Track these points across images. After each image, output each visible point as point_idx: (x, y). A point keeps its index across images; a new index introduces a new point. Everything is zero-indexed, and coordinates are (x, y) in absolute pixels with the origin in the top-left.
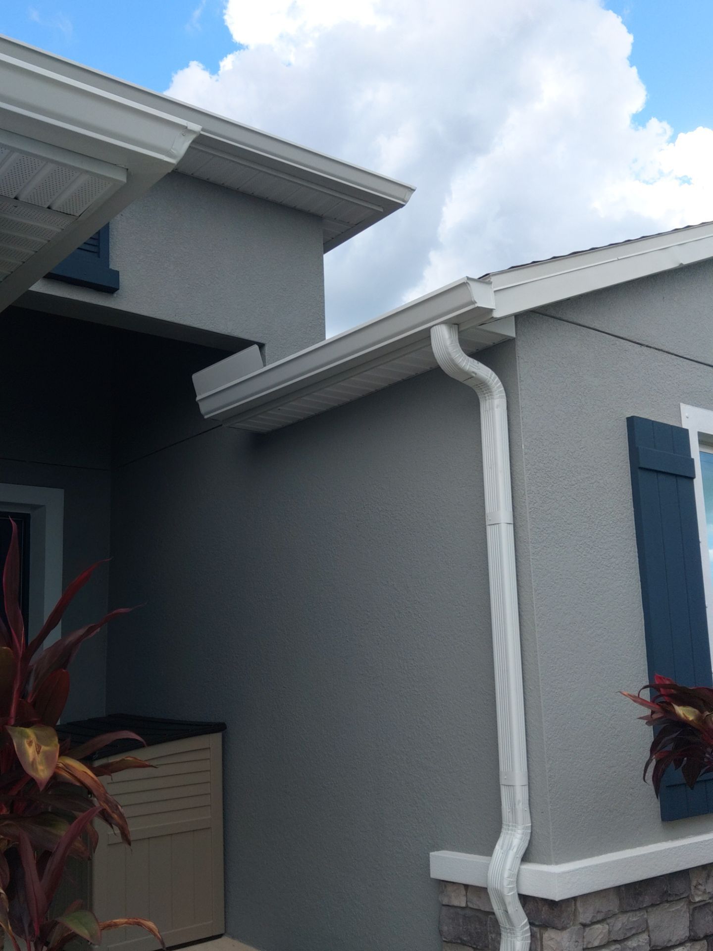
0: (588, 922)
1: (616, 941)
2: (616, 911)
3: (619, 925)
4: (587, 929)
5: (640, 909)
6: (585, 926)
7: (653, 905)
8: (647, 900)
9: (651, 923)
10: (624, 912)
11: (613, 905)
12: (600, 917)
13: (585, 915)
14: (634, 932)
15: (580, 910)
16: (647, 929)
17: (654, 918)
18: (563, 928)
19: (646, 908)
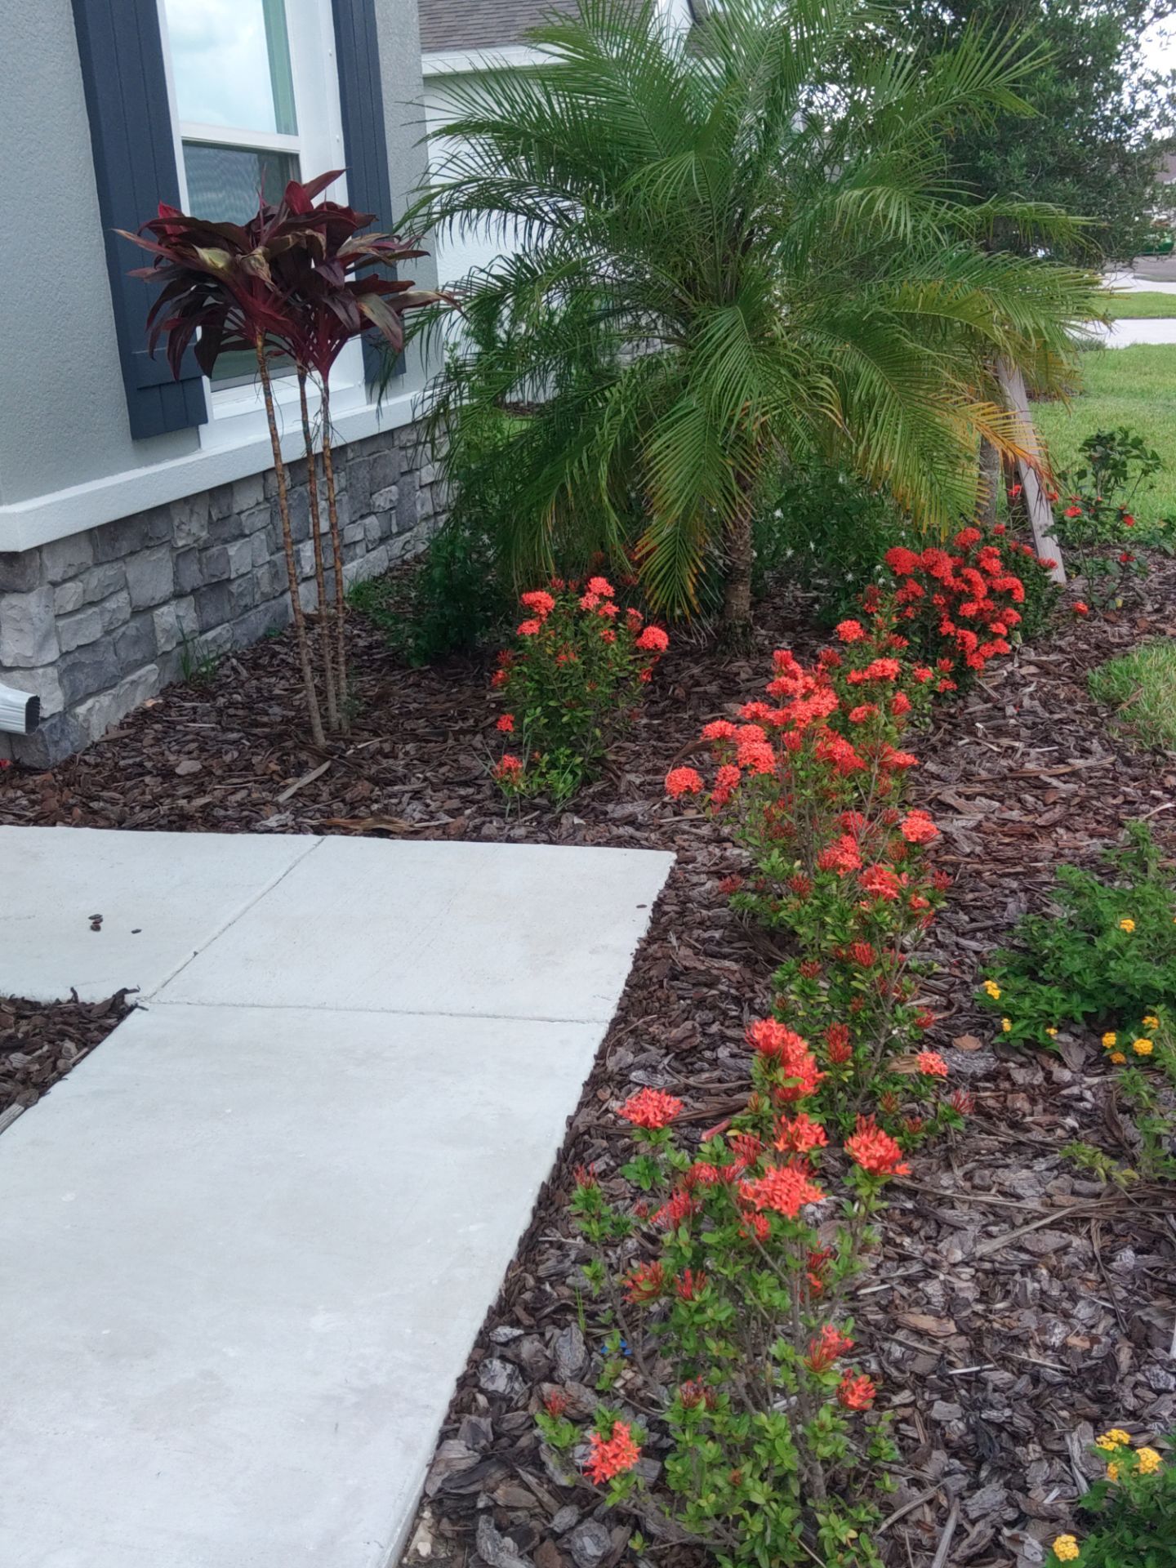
0: (58, 578)
1: (92, 604)
2: (90, 563)
3: (94, 582)
4: (57, 590)
5: (117, 559)
6: (54, 584)
7: (132, 553)
8: (125, 547)
9: (130, 577)
10: (98, 564)
11: (85, 555)
12: (71, 573)
13: (55, 572)
14: (111, 589)
15: (48, 563)
16: (126, 586)
17: (134, 570)
18: (30, 590)
19: (123, 558)
